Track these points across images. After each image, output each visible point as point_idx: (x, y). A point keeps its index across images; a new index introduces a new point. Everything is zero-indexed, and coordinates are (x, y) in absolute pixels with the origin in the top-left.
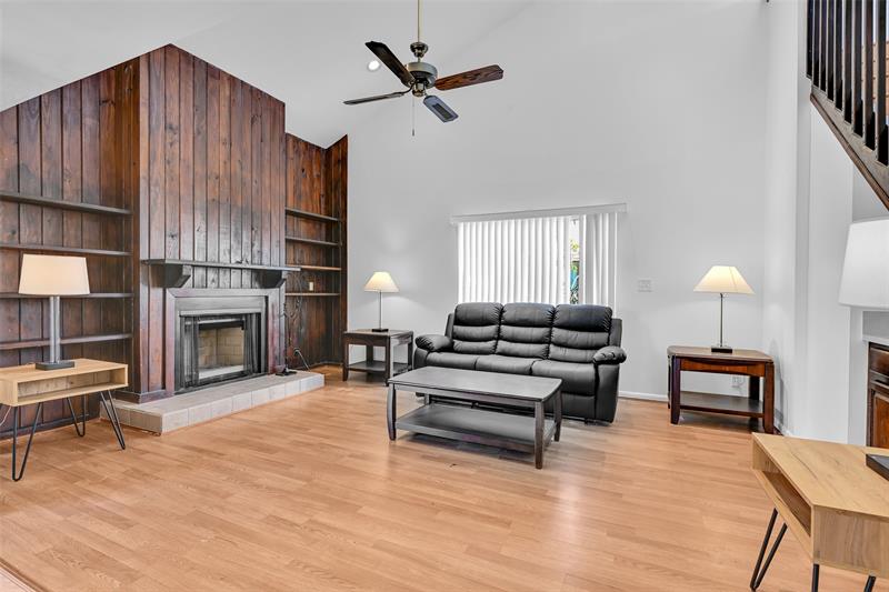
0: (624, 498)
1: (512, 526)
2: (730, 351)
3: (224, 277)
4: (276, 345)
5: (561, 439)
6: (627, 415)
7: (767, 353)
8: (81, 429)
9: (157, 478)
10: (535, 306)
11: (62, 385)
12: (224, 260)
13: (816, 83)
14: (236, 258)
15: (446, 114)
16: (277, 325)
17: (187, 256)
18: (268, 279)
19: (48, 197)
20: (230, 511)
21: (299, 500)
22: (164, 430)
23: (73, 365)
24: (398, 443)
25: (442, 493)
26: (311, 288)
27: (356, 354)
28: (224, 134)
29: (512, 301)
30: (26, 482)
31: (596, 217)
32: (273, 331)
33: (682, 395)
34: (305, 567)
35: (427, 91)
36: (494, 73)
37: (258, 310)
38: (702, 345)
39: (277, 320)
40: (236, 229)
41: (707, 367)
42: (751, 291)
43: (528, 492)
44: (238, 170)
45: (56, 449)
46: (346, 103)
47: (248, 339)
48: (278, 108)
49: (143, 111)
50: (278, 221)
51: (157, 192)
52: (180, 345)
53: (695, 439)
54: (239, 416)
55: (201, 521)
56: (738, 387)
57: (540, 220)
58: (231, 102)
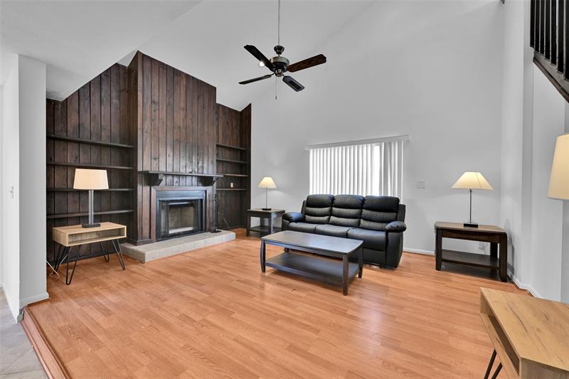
0: (397, 319)
1: (320, 333)
2: (476, 226)
3: (182, 181)
4: (210, 215)
5: (363, 277)
6: (408, 263)
7: (503, 228)
8: (107, 258)
9: (134, 288)
10: (353, 197)
11: (94, 236)
12: (183, 171)
13: (537, 49)
14: (189, 170)
15: (297, 87)
16: (211, 205)
17: (162, 169)
18: (206, 181)
19: (94, 140)
20: (163, 310)
21: (201, 306)
22: (146, 261)
23: (99, 226)
24: (267, 274)
25: (283, 307)
26: (232, 186)
27: (255, 222)
28: (183, 105)
29: (340, 194)
30: (72, 286)
31: (390, 143)
32: (209, 208)
33: (443, 253)
34: (191, 349)
35: (284, 73)
36: (320, 59)
37: (201, 198)
38: (458, 221)
39: (211, 203)
40: (189, 155)
41: (459, 235)
42: (491, 188)
43: (335, 310)
44: (190, 124)
45: (94, 269)
46: (240, 83)
47: (196, 212)
48: (212, 90)
49: (140, 94)
50: (212, 150)
51: (147, 136)
52: (158, 216)
53: (451, 281)
54: (186, 255)
55: (147, 315)
56: (483, 248)
57: (356, 146)
58: (187, 88)
